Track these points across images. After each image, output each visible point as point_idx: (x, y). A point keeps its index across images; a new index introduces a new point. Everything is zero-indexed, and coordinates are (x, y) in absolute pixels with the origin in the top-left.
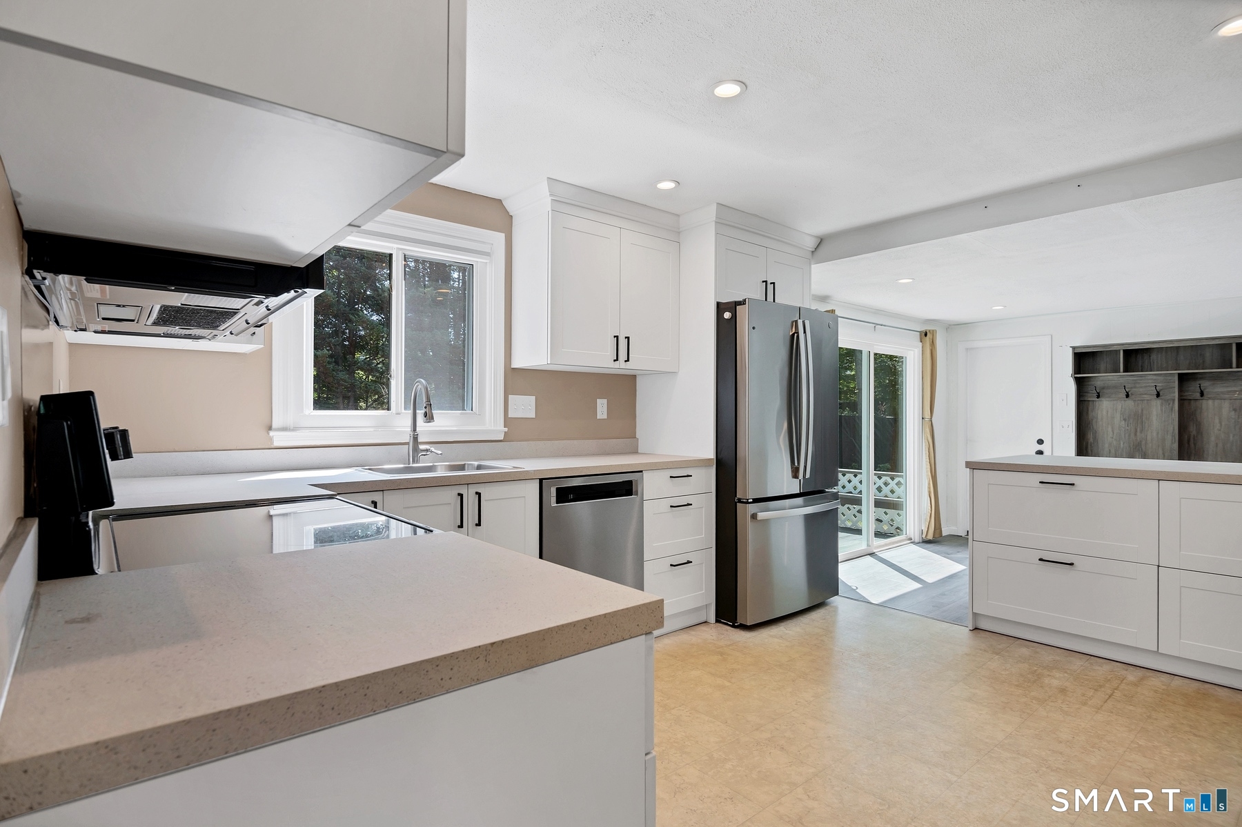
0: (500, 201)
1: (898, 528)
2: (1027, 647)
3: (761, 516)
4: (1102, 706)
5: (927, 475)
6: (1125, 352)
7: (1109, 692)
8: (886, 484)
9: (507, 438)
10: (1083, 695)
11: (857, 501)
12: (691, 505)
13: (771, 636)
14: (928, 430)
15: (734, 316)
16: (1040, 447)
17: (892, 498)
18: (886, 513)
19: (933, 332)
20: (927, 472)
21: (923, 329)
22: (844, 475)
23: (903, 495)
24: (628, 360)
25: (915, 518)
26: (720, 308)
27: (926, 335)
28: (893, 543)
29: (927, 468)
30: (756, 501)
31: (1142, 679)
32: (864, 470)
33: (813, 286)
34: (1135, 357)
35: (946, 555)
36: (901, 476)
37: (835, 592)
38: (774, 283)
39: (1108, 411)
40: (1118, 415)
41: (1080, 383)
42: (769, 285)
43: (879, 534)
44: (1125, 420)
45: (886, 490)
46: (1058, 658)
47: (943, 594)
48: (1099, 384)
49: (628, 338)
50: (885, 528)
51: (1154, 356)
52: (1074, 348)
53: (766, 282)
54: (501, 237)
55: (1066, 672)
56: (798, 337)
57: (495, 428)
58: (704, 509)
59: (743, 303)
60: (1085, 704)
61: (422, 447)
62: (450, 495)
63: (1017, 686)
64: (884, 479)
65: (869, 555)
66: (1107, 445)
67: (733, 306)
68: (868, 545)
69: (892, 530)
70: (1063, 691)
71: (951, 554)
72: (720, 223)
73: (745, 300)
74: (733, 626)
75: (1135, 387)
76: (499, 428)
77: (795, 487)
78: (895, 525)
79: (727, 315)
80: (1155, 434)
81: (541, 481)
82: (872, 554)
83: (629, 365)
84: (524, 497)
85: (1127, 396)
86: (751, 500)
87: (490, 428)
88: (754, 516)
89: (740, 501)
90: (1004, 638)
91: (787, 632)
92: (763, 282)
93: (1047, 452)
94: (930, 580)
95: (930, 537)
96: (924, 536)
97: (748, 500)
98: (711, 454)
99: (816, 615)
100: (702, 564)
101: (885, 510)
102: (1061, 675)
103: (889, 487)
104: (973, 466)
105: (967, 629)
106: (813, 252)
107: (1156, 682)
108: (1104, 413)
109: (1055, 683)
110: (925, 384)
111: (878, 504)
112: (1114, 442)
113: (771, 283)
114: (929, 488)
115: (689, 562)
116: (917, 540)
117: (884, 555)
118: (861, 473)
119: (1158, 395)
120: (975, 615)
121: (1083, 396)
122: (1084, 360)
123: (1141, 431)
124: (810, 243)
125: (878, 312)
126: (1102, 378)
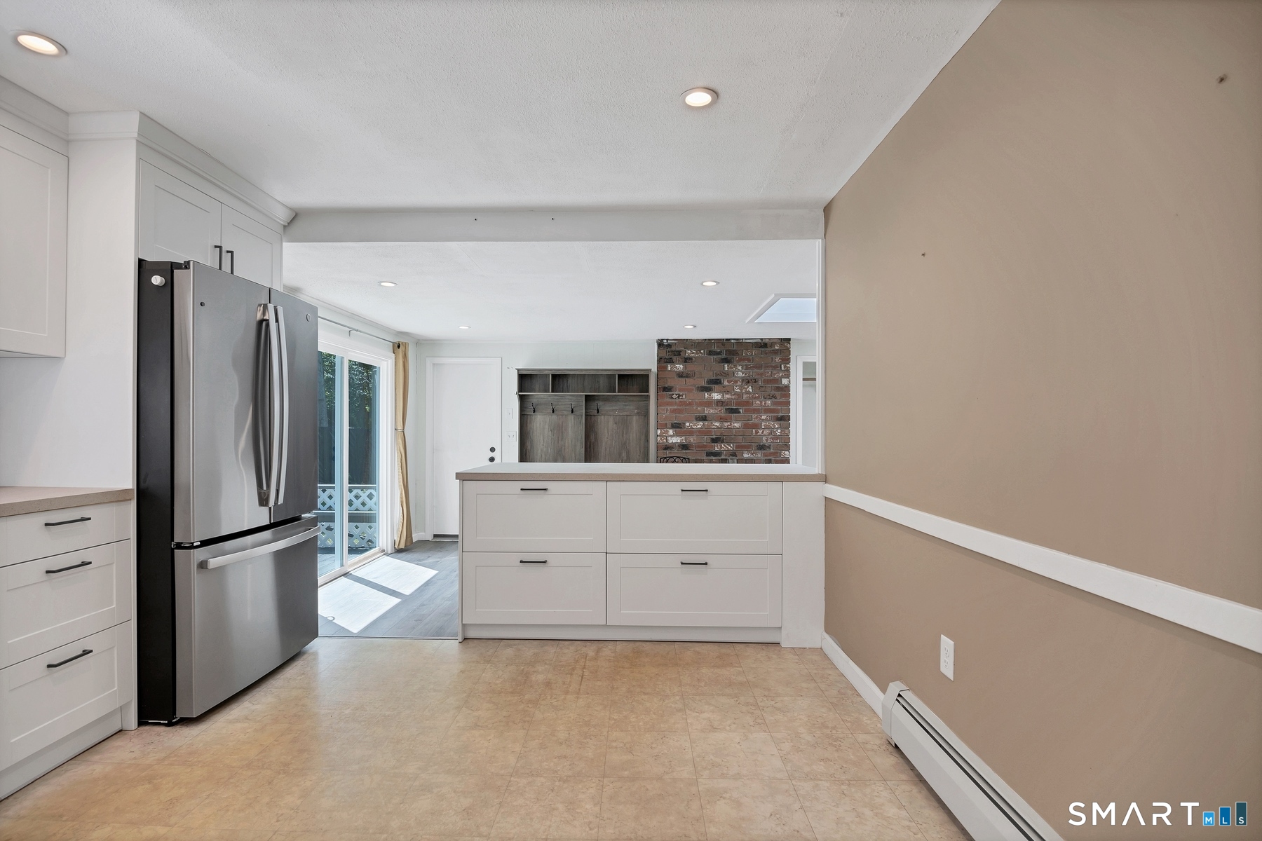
1: (370, 541)
2: (511, 646)
3: (214, 563)
4: (579, 690)
5: (400, 486)
6: (554, 376)
7: (580, 673)
8: (357, 497)
10: (564, 683)
11: (331, 518)
13: (230, 722)
14: (400, 441)
15: (170, 283)
16: (492, 455)
17: (364, 511)
18: (357, 527)
19: (406, 345)
20: (399, 482)
21: (396, 340)
22: (324, 491)
23: (374, 507)
25: (387, 530)
26: (144, 269)
27: (399, 347)
28: (367, 558)
29: (399, 479)
30: (205, 543)
31: (598, 651)
32: (337, 484)
33: (284, 273)
34: (559, 380)
35: (419, 562)
36: (374, 488)
37: (314, 634)
38: (232, 252)
39: (540, 422)
40: (547, 427)
41: (522, 399)
42: (224, 254)
43: (353, 550)
44: (551, 430)
45: (357, 503)
46: (536, 651)
47: (423, 605)
48: (534, 401)
50: (356, 542)
51: (570, 381)
52: (518, 370)
53: (220, 247)
55: (546, 664)
56: (268, 325)
58: (114, 566)
59: (186, 265)
60: (567, 693)
63: (512, 693)
64: (355, 492)
65: (343, 575)
66: (539, 451)
67: (169, 269)
68: (342, 565)
69: (364, 544)
70: (548, 684)
71: (423, 560)
72: (144, 144)
73: (188, 263)
74: (170, 724)
75: (558, 405)
77: (263, 517)
78: (367, 539)
79: (156, 280)
80: (570, 441)
82: (346, 575)
85: (553, 411)
86: (199, 543)
88: (203, 565)
89: (179, 546)
90: (491, 642)
91: (254, 707)
92: (216, 247)
93: (497, 460)
94: (407, 592)
95: (402, 546)
96: (396, 546)
97: (193, 543)
98: (126, 480)
99: (291, 672)
100: (114, 647)
101: (355, 524)
102: (543, 668)
103: (360, 500)
104: (462, 477)
105: (458, 641)
106: (285, 226)
107: (607, 651)
108: (538, 425)
109: (541, 677)
110: (398, 396)
111: (353, 518)
112: (545, 449)
113: (228, 252)
114: (402, 498)
115: (86, 652)
116: (389, 552)
117: (358, 573)
118: (334, 488)
119: (572, 412)
120: (464, 626)
121: (524, 411)
122: (525, 379)
123: (562, 440)
124: (282, 216)
125: (353, 316)
126: (537, 396)
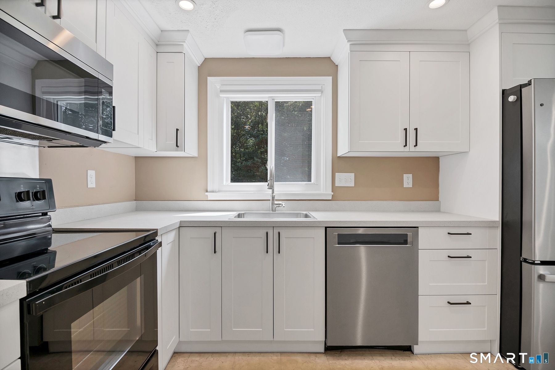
0: (328, 59)
3: (550, 278)
9: (334, 199)
12: (471, 257)
15: (520, 99)
24: (416, 145)
26: (505, 94)
30: (544, 263)
49: (416, 129)
54: (330, 79)
57: (326, 193)
58: (487, 262)
59: (528, 84)
61: (276, 202)
62: (261, 233)
67: (518, 90)
72: (504, 23)
73: (531, 81)
76: (328, 193)
79: (512, 98)
81: (326, 228)
83: (418, 149)
84: (314, 238)
86: (539, 262)
87: (323, 192)
88: (541, 276)
89: (525, 261)
97: (535, 261)
98: (496, 215)
100: (485, 306)
115: (468, 303)
